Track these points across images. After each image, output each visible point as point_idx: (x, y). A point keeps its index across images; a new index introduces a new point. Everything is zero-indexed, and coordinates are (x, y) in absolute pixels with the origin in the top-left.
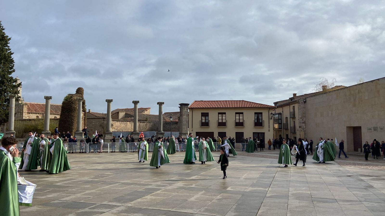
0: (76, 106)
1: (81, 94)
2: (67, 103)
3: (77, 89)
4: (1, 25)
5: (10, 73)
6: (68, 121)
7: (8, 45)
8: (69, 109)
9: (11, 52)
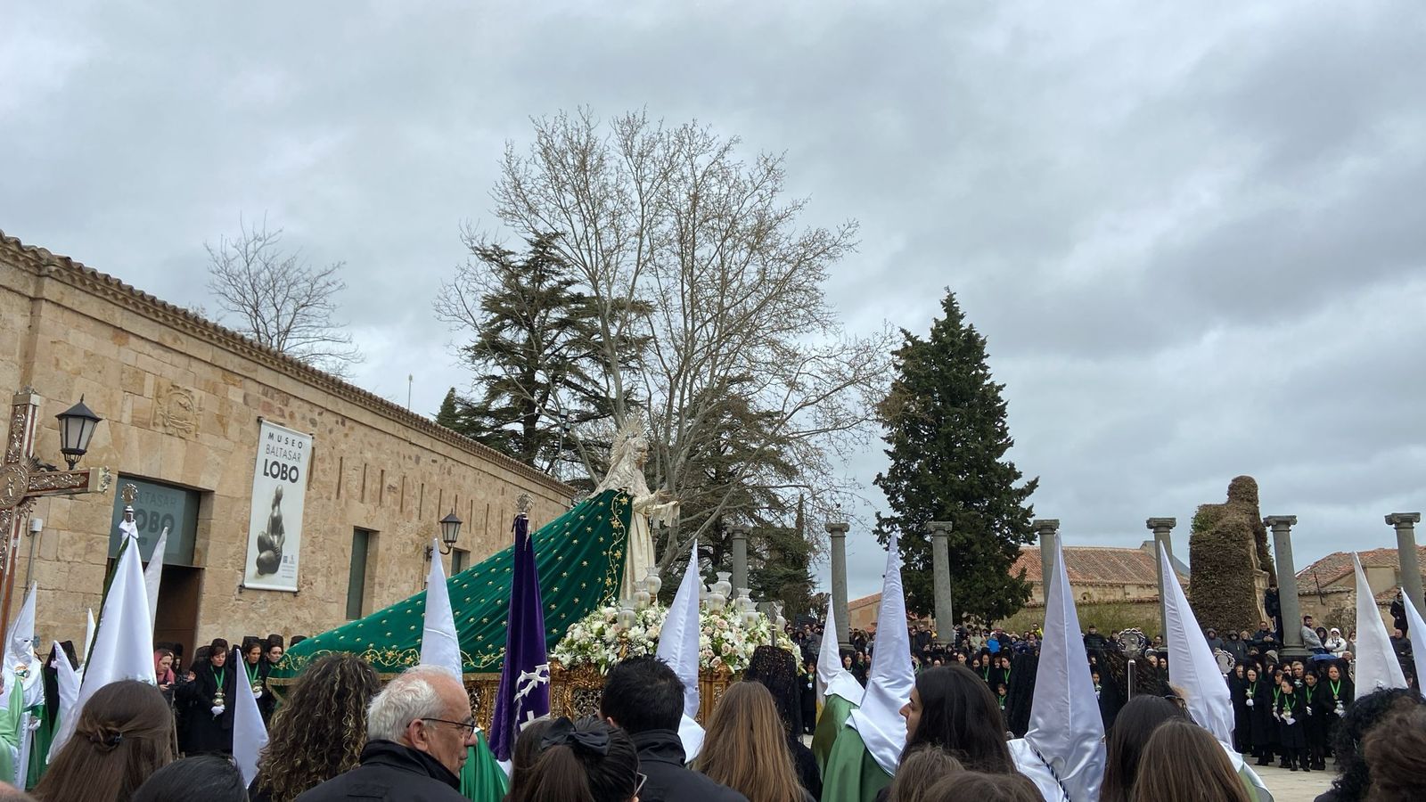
0: (1244, 548)
1: (1248, 500)
2: (1208, 541)
3: (1230, 482)
4: (955, 305)
5: (1000, 451)
6: (1223, 607)
7: (984, 361)
8: (1223, 562)
9: (992, 383)
